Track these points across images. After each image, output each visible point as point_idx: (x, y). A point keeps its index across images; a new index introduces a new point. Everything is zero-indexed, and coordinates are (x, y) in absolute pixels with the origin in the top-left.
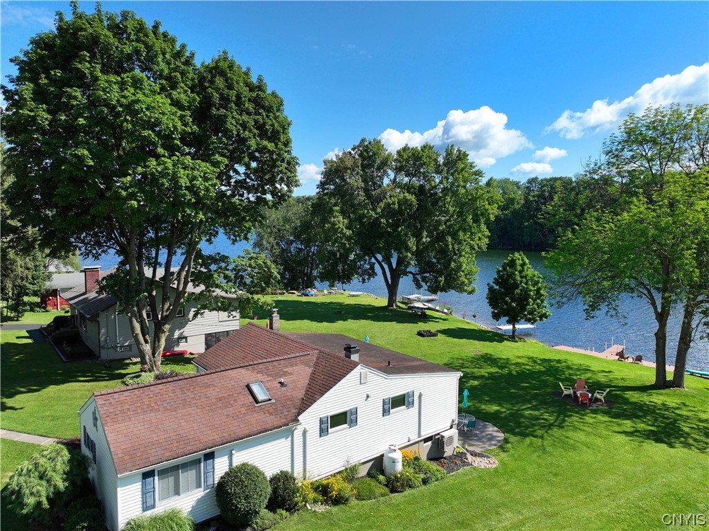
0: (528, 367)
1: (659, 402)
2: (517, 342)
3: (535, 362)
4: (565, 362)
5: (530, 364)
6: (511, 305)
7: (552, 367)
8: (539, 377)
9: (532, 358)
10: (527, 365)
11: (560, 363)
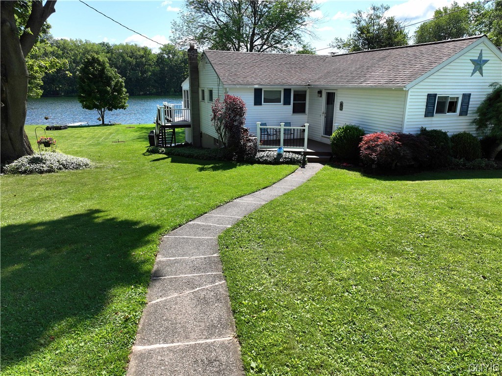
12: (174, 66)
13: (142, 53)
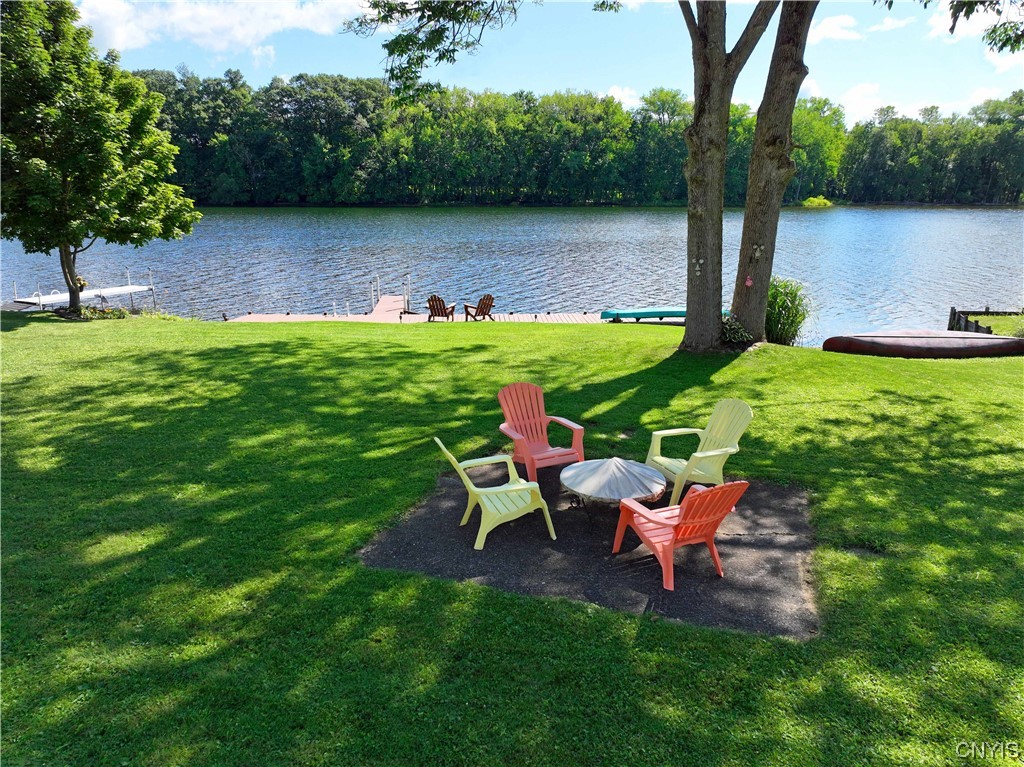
0: (141, 400)
1: (898, 414)
2: (87, 320)
3: (172, 368)
4: (306, 346)
5: (151, 378)
6: (25, 169)
7: (260, 372)
8: (219, 447)
9: (155, 355)
10: (134, 387)
11: (293, 354)
12: (669, 138)
13: (598, 111)
